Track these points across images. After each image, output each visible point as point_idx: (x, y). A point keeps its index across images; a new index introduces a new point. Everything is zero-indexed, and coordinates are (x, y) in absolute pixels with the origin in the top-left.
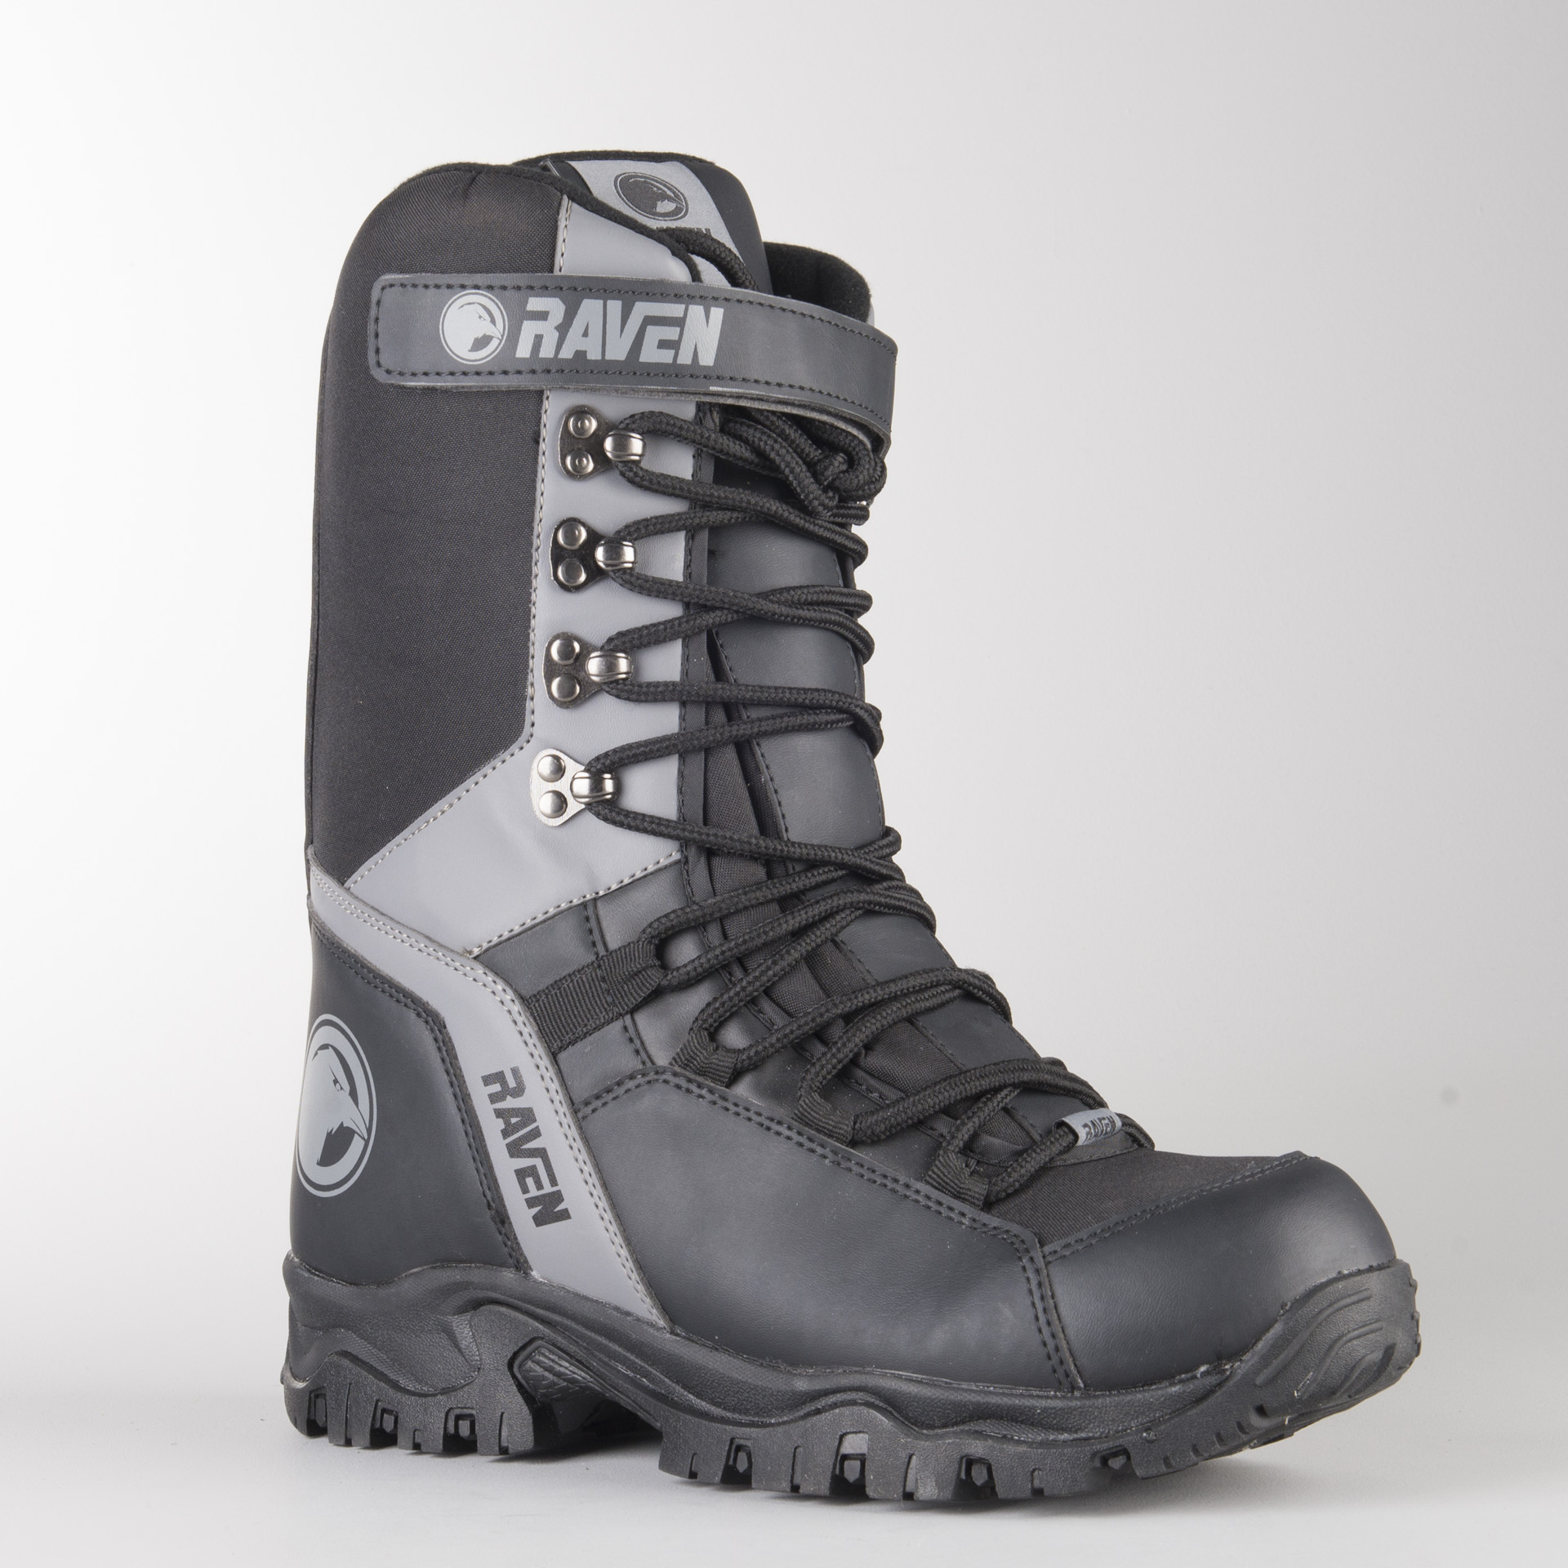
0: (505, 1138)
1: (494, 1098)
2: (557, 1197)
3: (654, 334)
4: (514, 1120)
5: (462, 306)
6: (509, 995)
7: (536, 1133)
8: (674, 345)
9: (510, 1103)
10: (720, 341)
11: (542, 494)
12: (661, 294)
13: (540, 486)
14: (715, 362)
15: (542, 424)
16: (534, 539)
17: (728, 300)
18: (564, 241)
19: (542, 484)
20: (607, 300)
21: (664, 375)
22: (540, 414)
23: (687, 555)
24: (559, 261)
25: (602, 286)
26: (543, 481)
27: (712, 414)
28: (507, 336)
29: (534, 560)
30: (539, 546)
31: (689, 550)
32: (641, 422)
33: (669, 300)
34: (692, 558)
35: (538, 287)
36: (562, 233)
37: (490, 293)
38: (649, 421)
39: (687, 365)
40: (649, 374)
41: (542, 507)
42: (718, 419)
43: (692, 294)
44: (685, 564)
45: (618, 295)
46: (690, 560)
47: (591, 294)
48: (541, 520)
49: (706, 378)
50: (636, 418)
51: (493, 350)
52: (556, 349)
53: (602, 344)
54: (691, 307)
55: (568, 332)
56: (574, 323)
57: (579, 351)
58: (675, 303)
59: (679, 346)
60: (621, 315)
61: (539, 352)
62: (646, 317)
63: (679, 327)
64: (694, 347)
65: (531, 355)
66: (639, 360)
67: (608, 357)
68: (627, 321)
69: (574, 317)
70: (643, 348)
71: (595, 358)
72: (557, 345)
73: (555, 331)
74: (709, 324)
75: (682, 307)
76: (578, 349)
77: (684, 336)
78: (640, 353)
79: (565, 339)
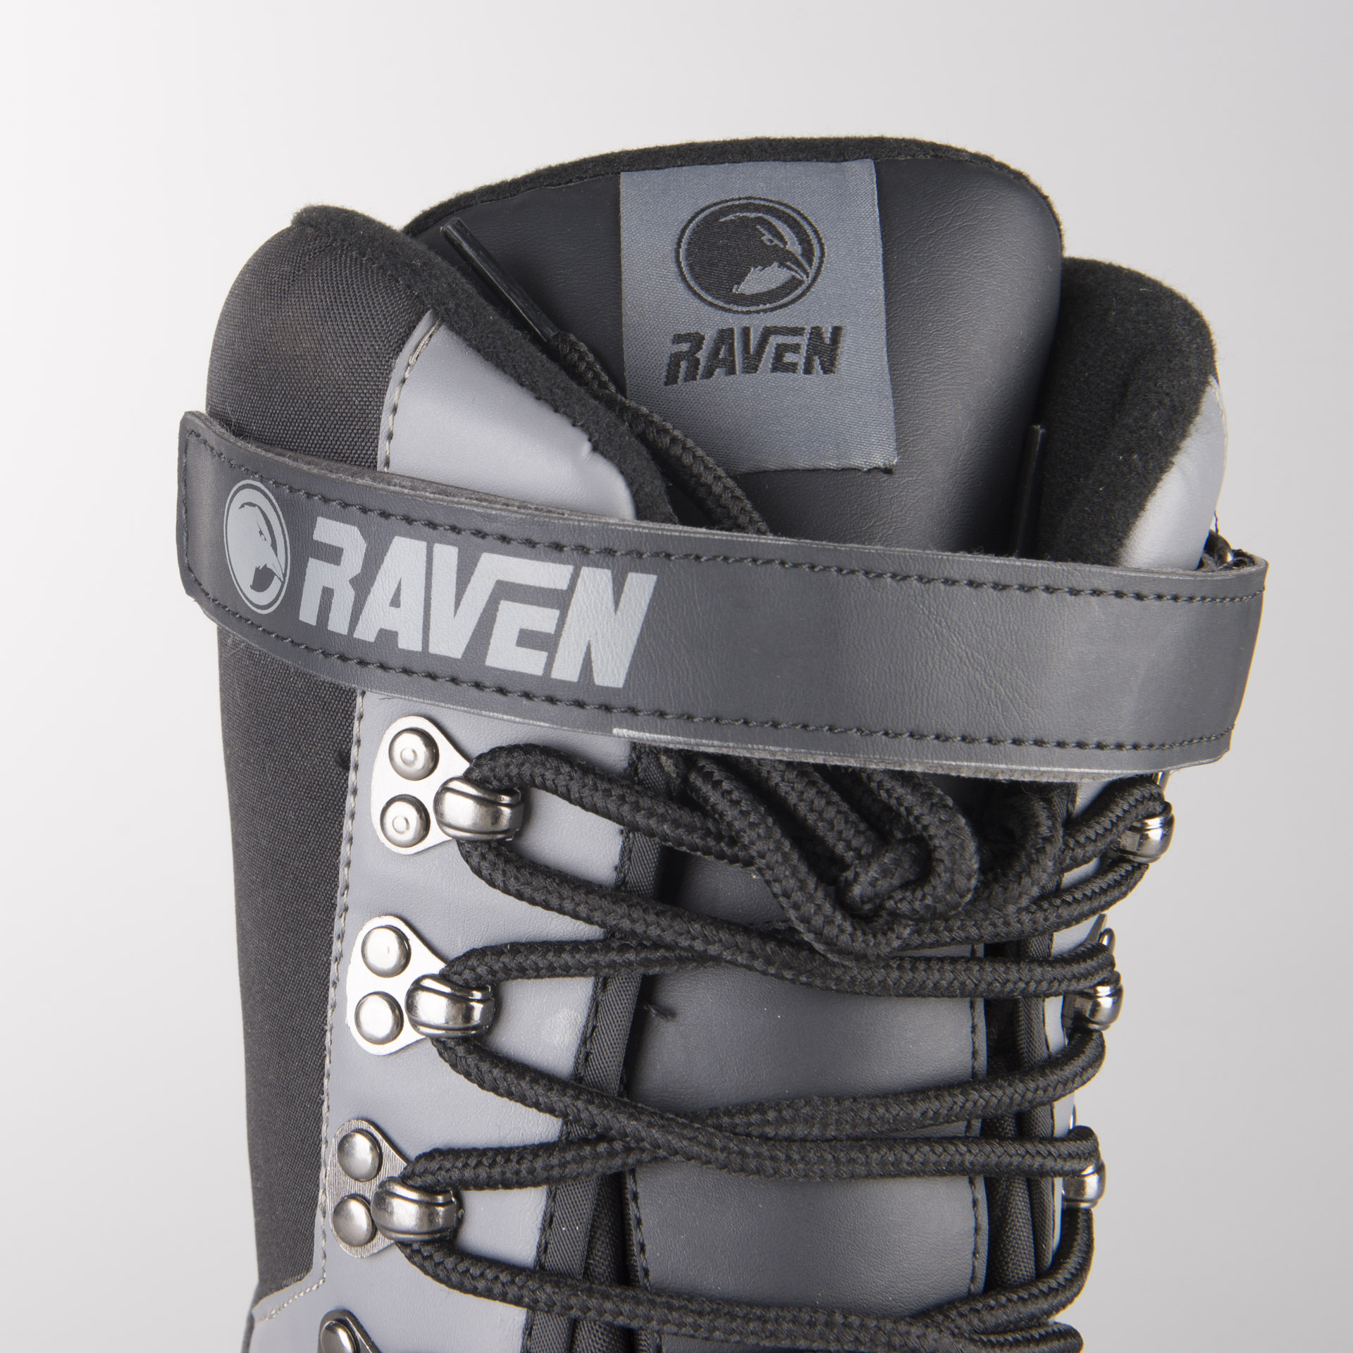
3: (513, 616)
5: (242, 506)
8: (546, 643)
10: (641, 640)
11: (348, 864)
12: (527, 540)
13: (345, 849)
14: (627, 681)
15: (355, 739)
16: (335, 939)
17: (668, 556)
18: (395, 410)
19: (348, 846)
20: (434, 543)
21: (527, 695)
22: (353, 719)
23: (592, 1015)
24: (384, 448)
25: (428, 515)
26: (351, 840)
27: (658, 759)
28: (289, 579)
29: (332, 977)
30: (341, 955)
31: (597, 1007)
32: (507, 765)
33: (542, 555)
34: (598, 1024)
35: (332, 501)
36: (393, 394)
37: (272, 492)
38: (523, 764)
39: (570, 683)
40: (502, 691)
41: (347, 887)
42: (673, 768)
43: (588, 545)
44: (584, 1033)
45: (452, 535)
46: (594, 1027)
47: (408, 527)
48: (346, 909)
49: (608, 708)
50: (499, 756)
51: (274, 597)
52: (351, 620)
53: (424, 622)
54: (586, 571)
55: (369, 593)
56: (378, 578)
57: (386, 630)
58: (554, 561)
59: (556, 645)
60: (457, 574)
61: (328, 620)
62: (500, 584)
63: (558, 608)
64: (584, 649)
65: (317, 622)
66: (484, 661)
67: (433, 649)
68: (466, 587)
69: (379, 568)
70: (492, 641)
71: (411, 648)
72: (352, 614)
73: (350, 586)
74: (621, 605)
75: (568, 570)
76: (383, 627)
77: (566, 627)
78: (487, 649)
79: (363, 605)
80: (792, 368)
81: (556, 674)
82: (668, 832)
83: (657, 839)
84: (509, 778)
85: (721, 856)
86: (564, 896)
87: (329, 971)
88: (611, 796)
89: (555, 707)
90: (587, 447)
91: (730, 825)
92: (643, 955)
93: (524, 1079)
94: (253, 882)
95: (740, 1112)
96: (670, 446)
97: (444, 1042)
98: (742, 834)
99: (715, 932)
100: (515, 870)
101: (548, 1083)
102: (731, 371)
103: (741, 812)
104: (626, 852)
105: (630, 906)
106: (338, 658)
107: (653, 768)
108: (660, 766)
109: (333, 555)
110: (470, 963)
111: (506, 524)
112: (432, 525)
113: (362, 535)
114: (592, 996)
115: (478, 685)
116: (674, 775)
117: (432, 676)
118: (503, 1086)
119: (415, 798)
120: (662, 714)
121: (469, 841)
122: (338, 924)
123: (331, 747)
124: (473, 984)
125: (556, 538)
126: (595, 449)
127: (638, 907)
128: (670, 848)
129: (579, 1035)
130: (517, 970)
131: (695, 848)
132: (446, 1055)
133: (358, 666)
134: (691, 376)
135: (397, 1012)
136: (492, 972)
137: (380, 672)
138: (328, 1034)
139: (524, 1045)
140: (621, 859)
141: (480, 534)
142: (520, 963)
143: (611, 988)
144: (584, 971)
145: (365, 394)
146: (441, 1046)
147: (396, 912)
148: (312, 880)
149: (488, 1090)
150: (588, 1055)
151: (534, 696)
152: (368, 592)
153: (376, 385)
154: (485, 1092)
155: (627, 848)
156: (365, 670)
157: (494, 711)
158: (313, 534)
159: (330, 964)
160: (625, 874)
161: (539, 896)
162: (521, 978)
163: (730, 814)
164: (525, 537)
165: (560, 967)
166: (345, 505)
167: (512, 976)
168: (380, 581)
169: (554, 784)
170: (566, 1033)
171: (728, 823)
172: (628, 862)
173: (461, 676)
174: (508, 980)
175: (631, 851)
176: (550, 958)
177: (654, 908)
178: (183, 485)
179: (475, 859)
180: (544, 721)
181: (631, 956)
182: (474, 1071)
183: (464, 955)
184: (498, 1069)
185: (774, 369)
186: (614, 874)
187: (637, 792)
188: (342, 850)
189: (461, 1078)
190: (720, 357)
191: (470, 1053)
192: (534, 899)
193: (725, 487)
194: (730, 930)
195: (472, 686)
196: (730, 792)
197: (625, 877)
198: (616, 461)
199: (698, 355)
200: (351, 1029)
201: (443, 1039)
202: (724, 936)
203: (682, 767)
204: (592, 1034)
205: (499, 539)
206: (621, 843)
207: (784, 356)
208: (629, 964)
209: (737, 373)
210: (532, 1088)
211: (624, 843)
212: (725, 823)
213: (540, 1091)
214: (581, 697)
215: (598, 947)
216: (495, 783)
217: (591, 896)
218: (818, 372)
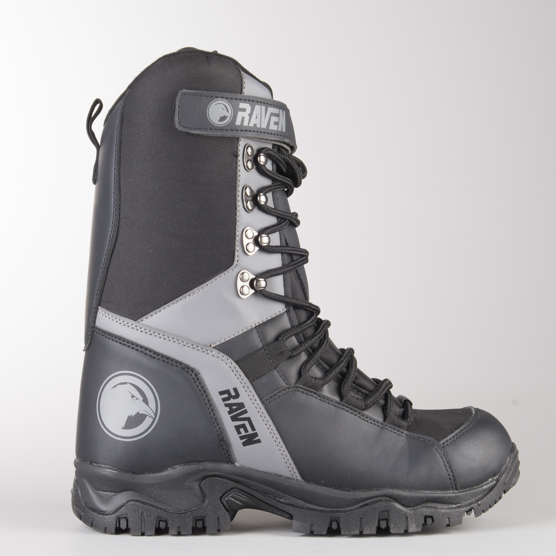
0: (229, 414)
1: (224, 400)
2: (256, 435)
3: (273, 119)
4: (234, 408)
5: (216, 104)
6: (230, 360)
7: (245, 412)
9: (232, 401)
11: (240, 176)
16: (238, 192)
21: (275, 134)
26: (240, 171)
28: (233, 117)
29: (238, 200)
30: (239, 195)
35: (242, 99)
40: (271, 134)
41: (239, 181)
45: (264, 104)
48: (239, 185)
51: (227, 122)
52: (248, 123)
53: (260, 121)
54: (280, 110)
55: (252, 117)
56: (253, 114)
58: (277, 108)
60: (265, 112)
61: (243, 124)
62: (271, 113)
63: (278, 117)
64: (281, 125)
65: (240, 124)
66: (269, 128)
67: (262, 127)
68: (266, 114)
69: (254, 112)
70: (270, 124)
72: (248, 121)
74: (284, 116)
75: (278, 110)
76: (254, 123)
77: (280, 121)
78: (270, 126)
79: (251, 119)
81: (279, 130)
89: (278, 136)
106: (246, 131)
109: (244, 110)
112: (261, 102)
113: (250, 105)
115: (268, 133)
117: (261, 132)
122: (238, 189)
166: (245, 100)
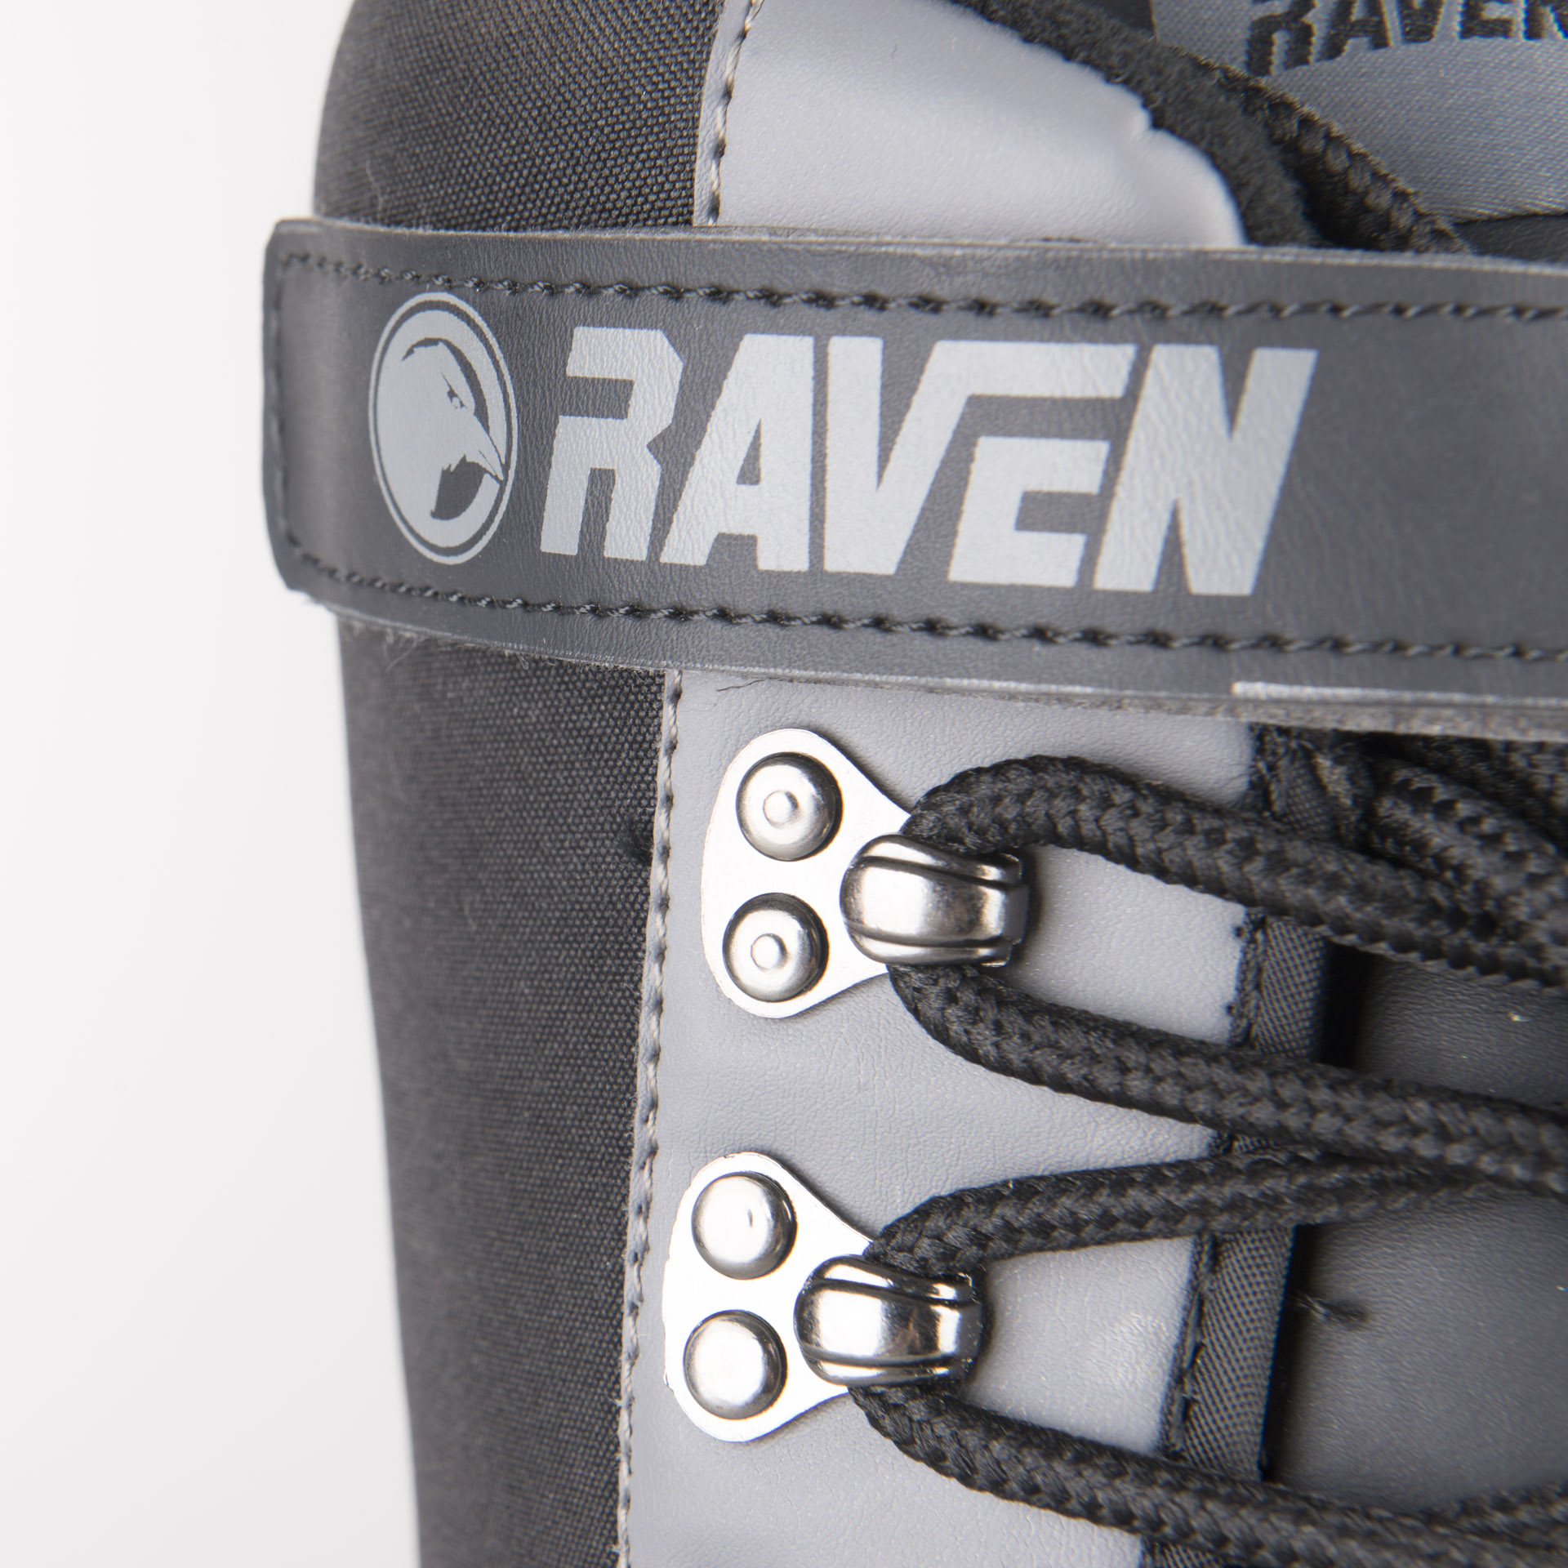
3: (1006, 468)
5: (410, 352)
8: (1081, 515)
10: (1288, 491)
11: (655, 1056)
12: (1031, 303)
13: (648, 1027)
14: (1261, 581)
15: (660, 795)
16: (631, 1216)
17: (1336, 310)
18: (727, 94)
19: (654, 1018)
20: (829, 336)
21: (1040, 634)
22: (656, 757)
23: (1191, 1322)
24: (706, 176)
25: (816, 280)
26: (659, 1005)
27: (1312, 769)
28: (517, 472)
29: (629, 1293)
30: (646, 1248)
31: (1201, 1303)
32: (997, 800)
33: (1068, 331)
34: (1206, 1341)
35: (605, 288)
36: (721, 64)
37: (474, 305)
38: (1030, 793)
39: (1137, 595)
40: (984, 632)
41: (654, 1105)
42: (1346, 785)
43: (1164, 299)
44: (1177, 1360)
45: (868, 316)
46: (1198, 1348)
47: (773, 312)
48: (653, 1152)
49: (1216, 642)
50: (978, 782)
51: (483, 519)
52: (654, 528)
53: (812, 509)
54: (1161, 354)
55: (691, 464)
56: (711, 427)
57: (730, 536)
58: (1092, 340)
59: (1102, 517)
60: (882, 395)
61: (603, 538)
62: (974, 402)
63: (1105, 438)
64: (1166, 517)
65: (581, 547)
66: (946, 573)
67: (834, 562)
68: (901, 421)
69: (713, 407)
70: (963, 527)
71: (786, 567)
72: (656, 513)
73: (649, 456)
74: (1242, 420)
75: (1123, 355)
76: (725, 530)
77: (1124, 476)
78: (951, 545)
79: (680, 491)
80: (1501, 28)
81: (1106, 579)
82: (1349, 909)
83: (1323, 930)
84: (1001, 825)
85: (1461, 959)
86: (1130, 1064)
87: (622, 1286)
88: (1224, 842)
89: (1104, 651)
90: (1139, 119)
91: (1481, 888)
92: (1302, 1180)
93: (1061, 1456)
94: (438, 1157)
95: (1527, 1499)
96: (1299, 135)
97: (880, 1396)
98: (1513, 899)
99: (1461, 1115)
100: (1020, 1020)
101: (1112, 1461)
102: (1379, 41)
103: (1508, 855)
104: (1251, 976)
105: (1273, 1075)
106: (627, 613)
107: (1303, 789)
108: (1318, 785)
110: (930, 1224)
111: (986, 275)
112: (823, 300)
113: (673, 346)
114: (1190, 1282)
115: (932, 627)
116: (1348, 802)
117: (831, 621)
118: (1016, 1474)
119: (793, 897)
120: (1338, 646)
121: (917, 966)
122: (638, 1184)
123: (607, 827)
124: (937, 1269)
125: (1093, 292)
126: (1157, 123)
127: (1291, 1076)
128: (1351, 950)
129: (1167, 1366)
130: (1032, 1231)
131: (1404, 944)
132: (887, 1422)
133: (672, 623)
134: (1298, 56)
135: (772, 1348)
136: (980, 1239)
137: (718, 627)
138: (624, 1417)
139: (1048, 1393)
140: (1240, 990)
141: (928, 304)
142: (1039, 1215)
143: (1233, 1261)
144: (1177, 1222)
145: (662, 75)
146: (875, 1405)
147: (759, 1143)
148: (571, 1111)
149: (981, 1489)
150: (1187, 1404)
151: (1057, 634)
152: (689, 462)
153: (684, 54)
154: (974, 1493)
155: (1252, 964)
156: (686, 630)
157: (969, 677)
158: (565, 364)
159: (622, 1272)
160: (1249, 1020)
161: (1072, 1071)
162: (1041, 1249)
163: (1480, 863)
164: (1028, 297)
165: (1125, 1217)
166: (632, 291)
167: (1022, 1245)
168: (715, 436)
169: (1099, 827)
170: (1138, 1363)
171: (1477, 883)
172: (1254, 994)
173: (896, 612)
174: (1011, 1255)
175: (1260, 970)
176: (1101, 1200)
177: (1322, 1075)
178: (272, 375)
179: (933, 1003)
180: (1080, 683)
181: (1275, 1184)
182: (951, 1450)
183: (916, 1211)
184: (1002, 1441)
185: (1466, 33)
186: (1227, 1022)
187: (1278, 832)
188: (642, 1027)
189: (922, 1469)
190: (1353, 18)
191: (939, 1413)
192: (1063, 1077)
193: (1416, 212)
194: (1494, 1110)
195: (920, 629)
196: (1475, 820)
197: (1250, 1026)
198: (1204, 143)
199: (1309, 18)
200: (677, 1395)
201: (879, 1390)
202: (1481, 1121)
203: (1364, 783)
204: (1193, 1362)
205: (969, 308)
206: (1238, 955)
207: (1481, 9)
208: (1272, 1202)
209: (1392, 43)
210: (1080, 1474)
211: (1244, 953)
212: (1468, 888)
213: (1098, 1478)
214: (1161, 624)
215: (1206, 1170)
216: (971, 840)
217: (1187, 1060)
218: (1553, 36)
